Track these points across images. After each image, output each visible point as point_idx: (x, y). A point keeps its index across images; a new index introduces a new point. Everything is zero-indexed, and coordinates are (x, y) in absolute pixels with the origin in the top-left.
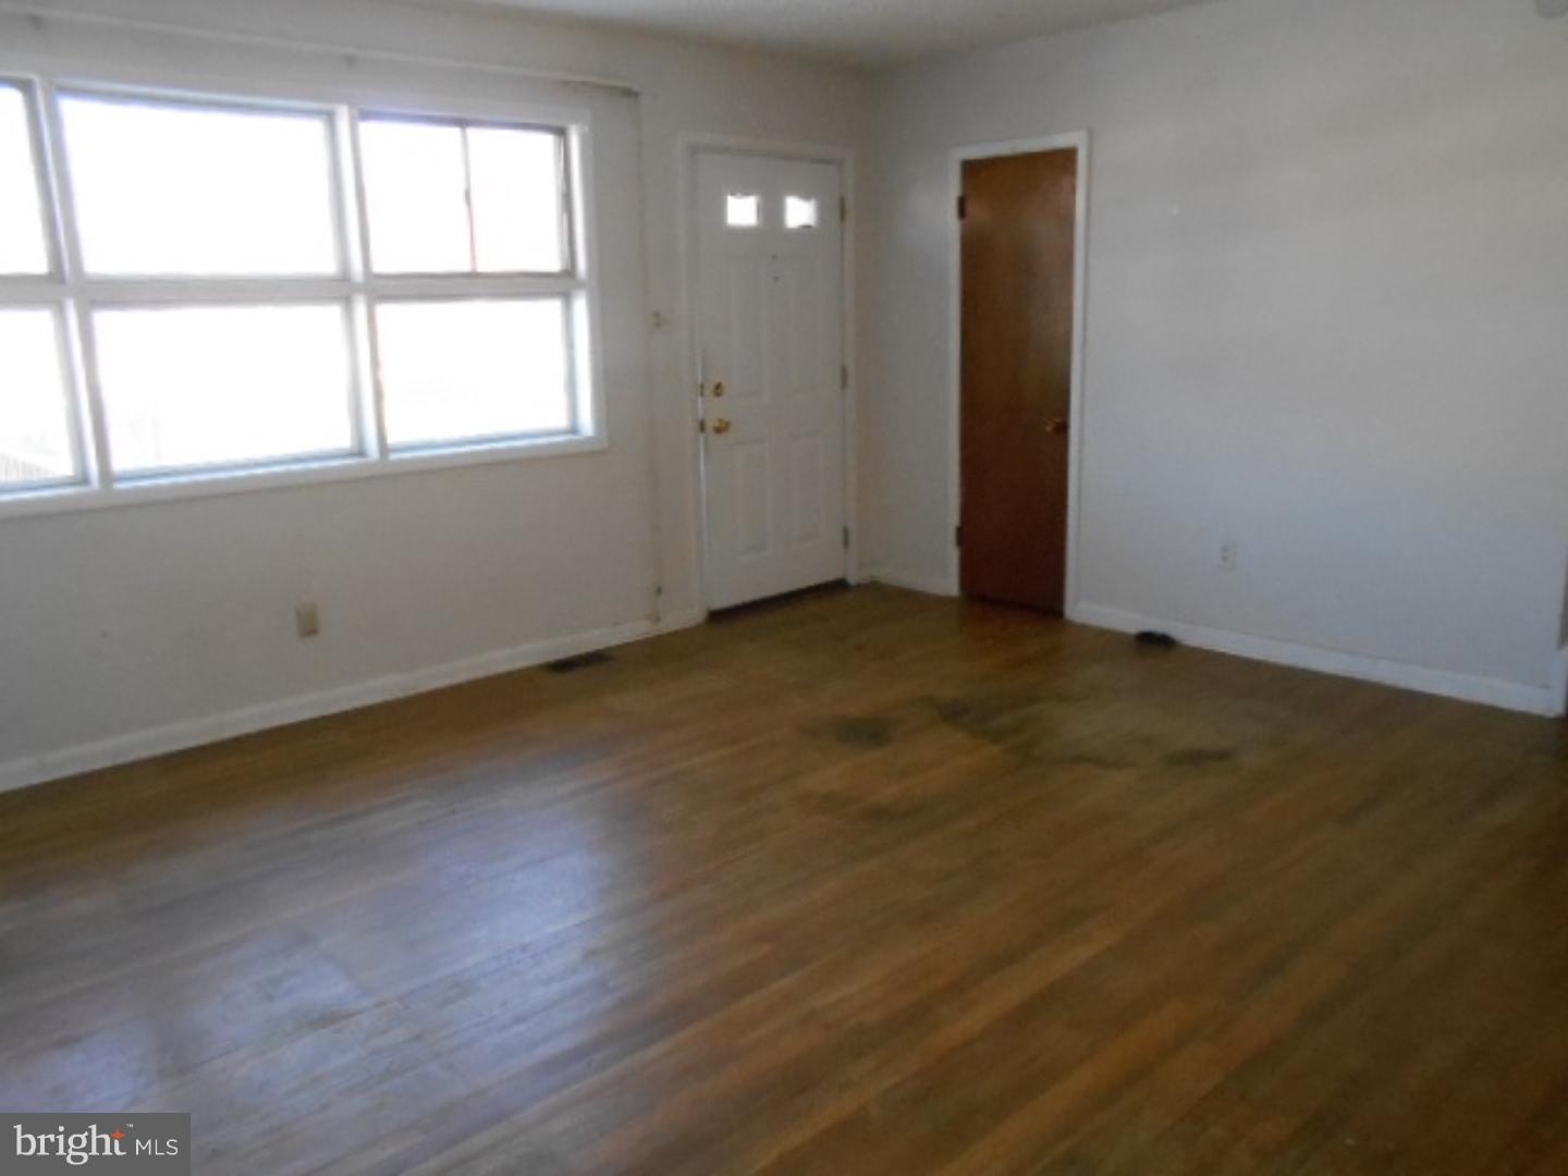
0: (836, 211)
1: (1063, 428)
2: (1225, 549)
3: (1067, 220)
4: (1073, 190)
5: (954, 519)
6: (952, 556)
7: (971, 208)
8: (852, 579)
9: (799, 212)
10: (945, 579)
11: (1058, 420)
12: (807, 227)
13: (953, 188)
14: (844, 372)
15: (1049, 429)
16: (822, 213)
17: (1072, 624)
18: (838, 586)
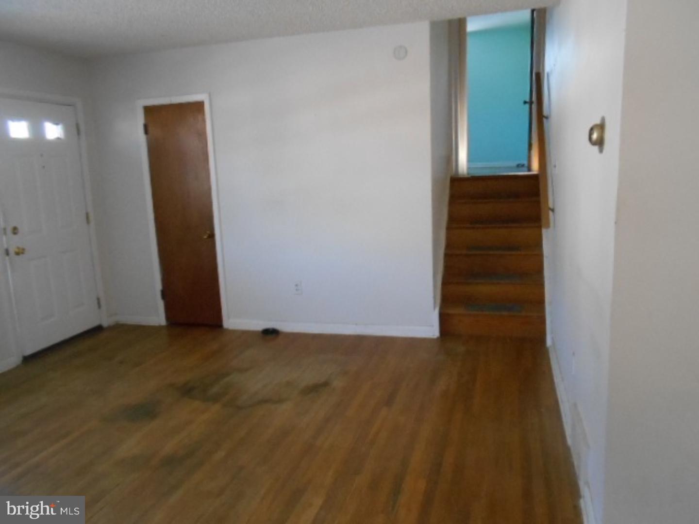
0: (75, 130)
1: (212, 236)
2: (297, 285)
3: (202, 135)
4: (204, 121)
5: (158, 286)
6: (161, 304)
7: (150, 129)
8: (105, 324)
9: (53, 131)
10: (159, 318)
11: (208, 232)
12: (58, 139)
13: (140, 120)
14: (87, 215)
15: (205, 237)
16: (67, 130)
17: (227, 330)
18: (98, 329)
